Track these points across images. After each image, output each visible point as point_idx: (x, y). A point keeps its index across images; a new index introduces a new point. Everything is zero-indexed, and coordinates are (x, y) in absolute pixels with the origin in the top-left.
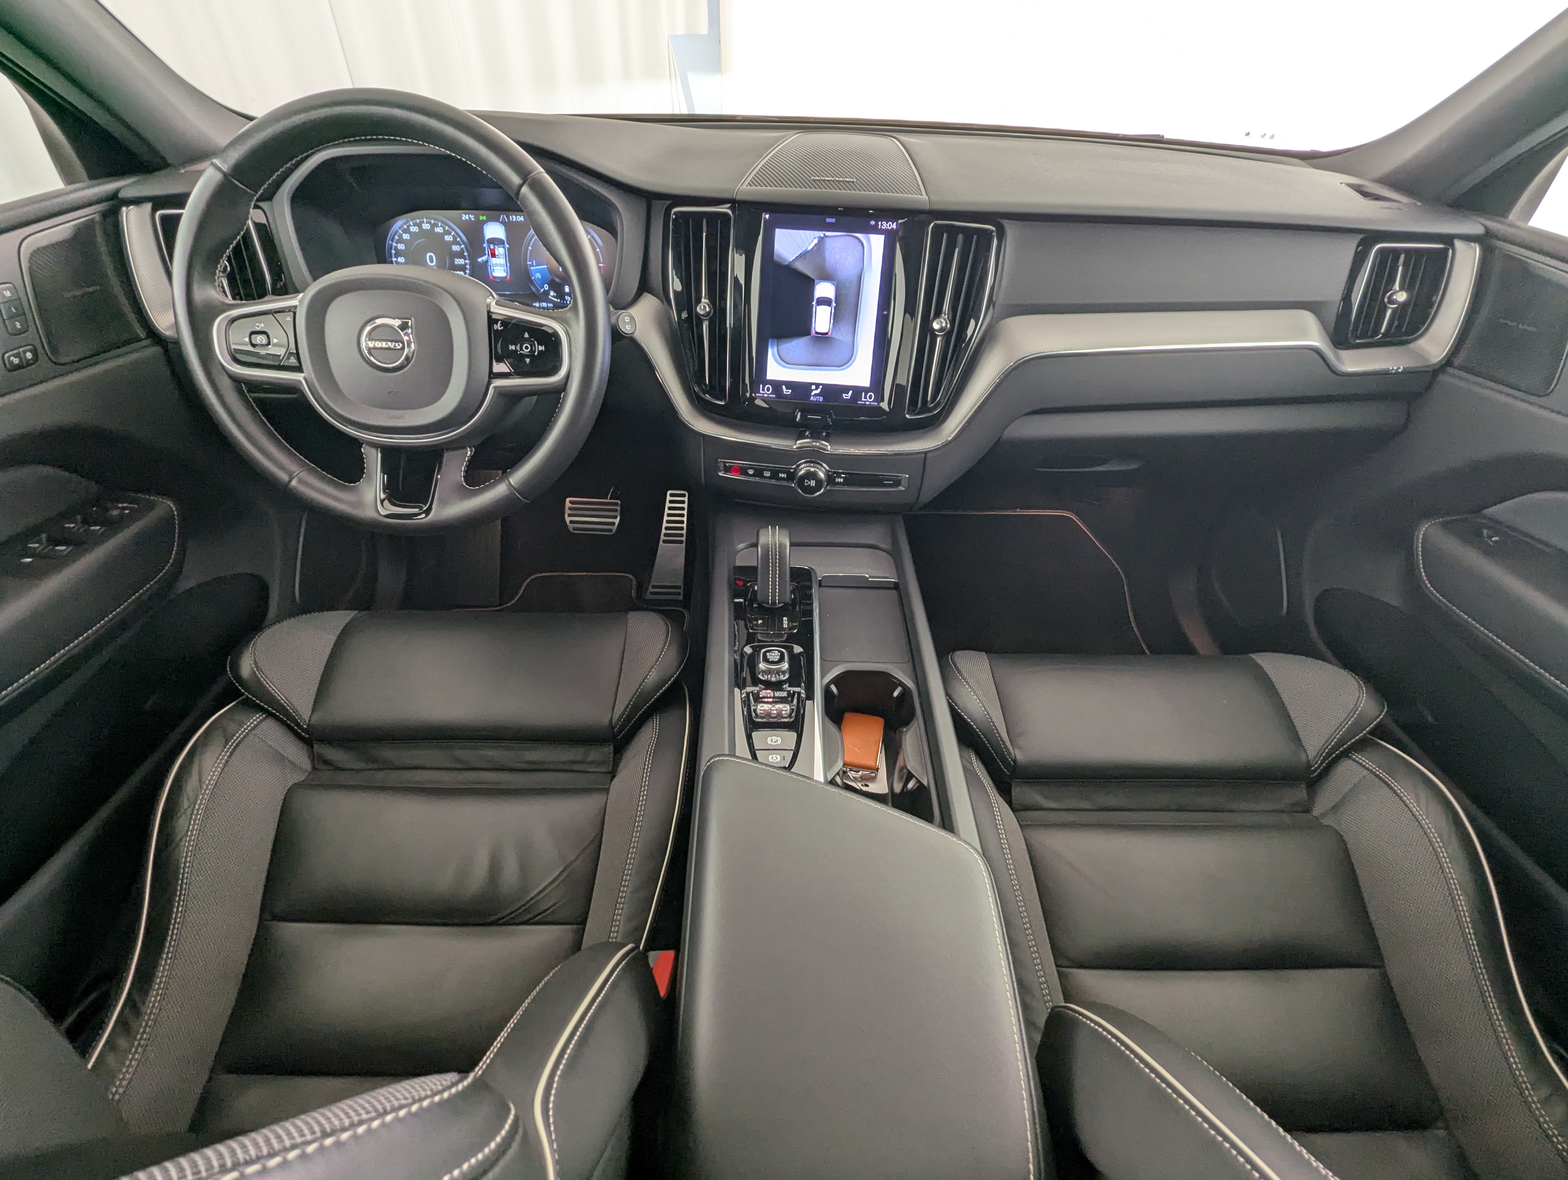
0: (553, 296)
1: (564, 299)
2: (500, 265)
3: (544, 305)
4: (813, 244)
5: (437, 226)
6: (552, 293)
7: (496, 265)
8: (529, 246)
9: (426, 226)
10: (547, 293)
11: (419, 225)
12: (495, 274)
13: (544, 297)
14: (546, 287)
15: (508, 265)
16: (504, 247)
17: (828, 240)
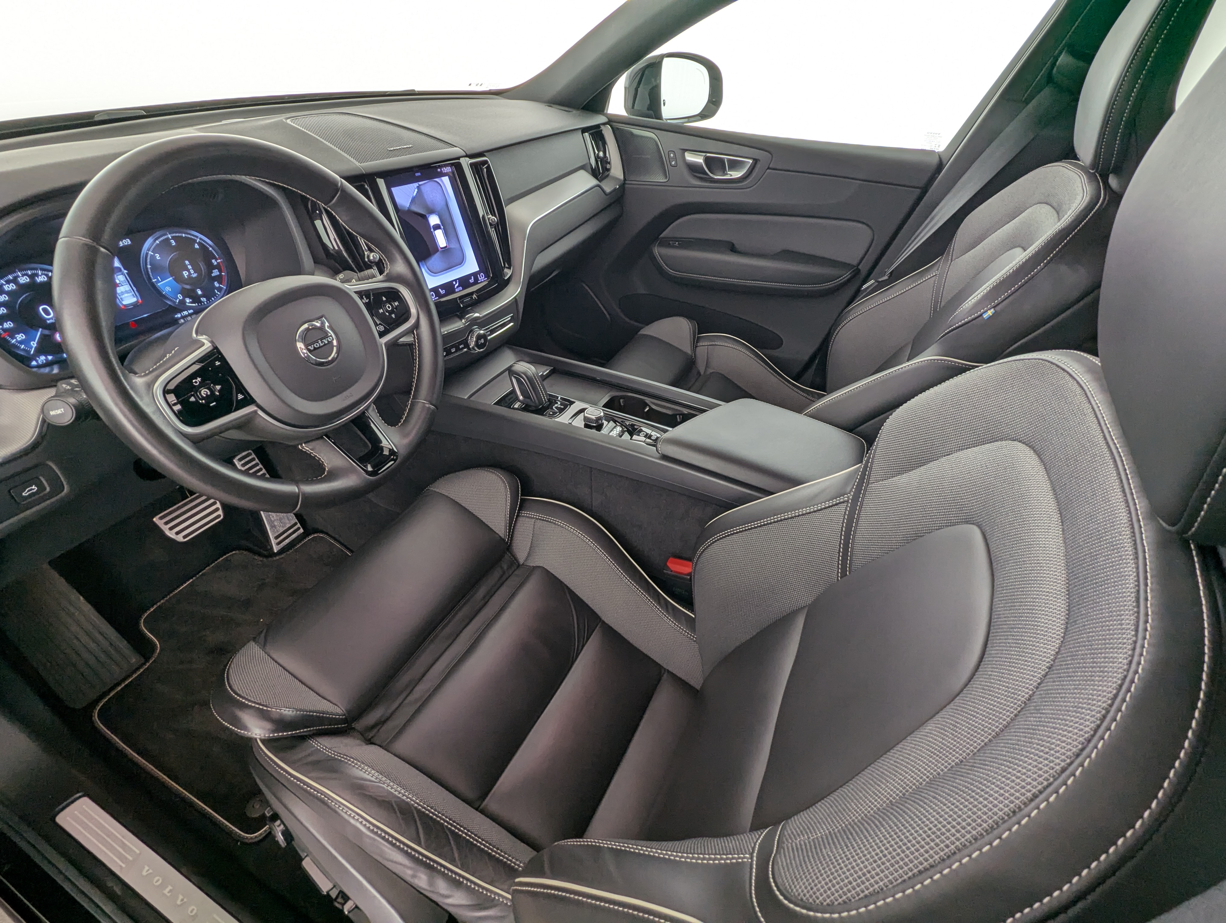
0: (190, 303)
1: (201, 302)
2: (127, 292)
3: (185, 313)
4: (416, 192)
5: (37, 275)
6: (188, 300)
7: (123, 293)
8: (146, 264)
9: (24, 280)
10: (183, 302)
11: (15, 281)
12: (124, 303)
13: (182, 306)
14: (180, 297)
15: (135, 289)
16: (123, 274)
17: (422, 187)
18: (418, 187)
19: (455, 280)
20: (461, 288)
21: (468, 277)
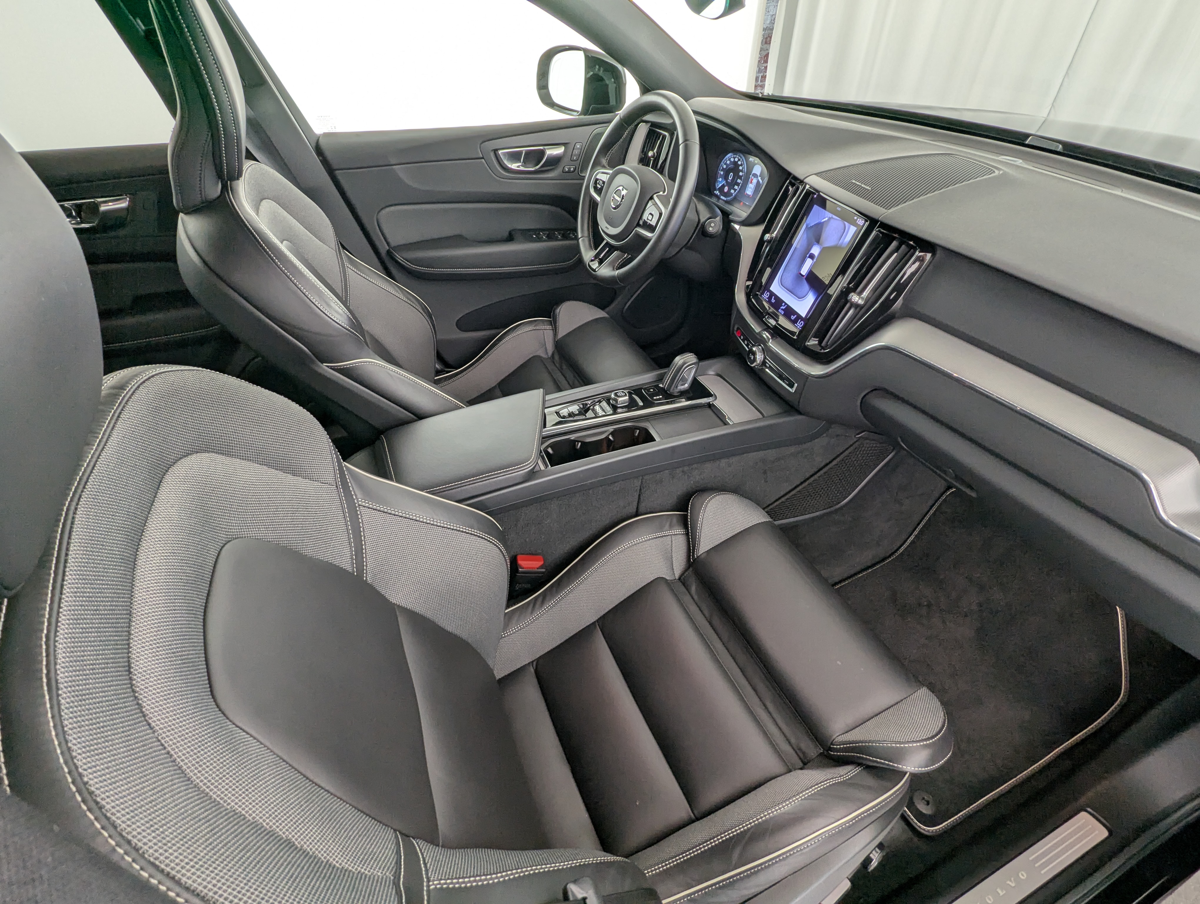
4: (824, 220)
17: (832, 221)
18: (830, 219)
19: (786, 304)
20: (783, 313)
21: (794, 312)
